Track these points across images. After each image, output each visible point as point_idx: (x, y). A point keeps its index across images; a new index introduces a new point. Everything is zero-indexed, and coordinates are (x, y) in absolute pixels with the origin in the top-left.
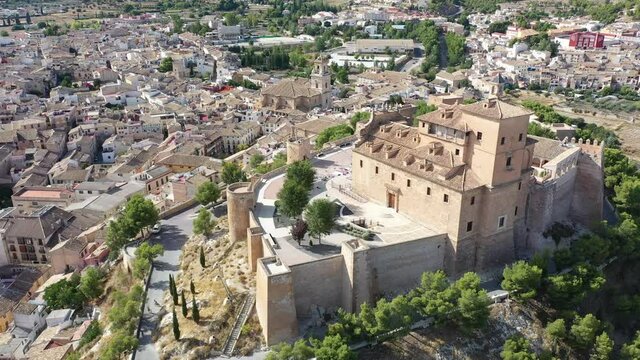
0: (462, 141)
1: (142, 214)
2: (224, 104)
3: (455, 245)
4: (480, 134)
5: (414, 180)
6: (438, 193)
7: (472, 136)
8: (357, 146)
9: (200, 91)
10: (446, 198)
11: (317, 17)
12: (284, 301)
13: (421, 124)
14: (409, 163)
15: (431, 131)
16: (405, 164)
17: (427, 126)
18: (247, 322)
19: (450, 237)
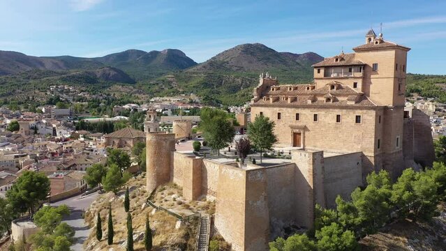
0: (360, 74)
1: (38, 184)
2: (71, 147)
3: (372, 160)
4: (375, 65)
5: (321, 113)
6: (348, 118)
7: (367, 69)
8: (255, 101)
9: (46, 143)
10: (358, 119)
11: (126, 106)
12: (259, 203)
13: (316, 71)
14: (313, 101)
15: (327, 75)
16: (309, 102)
17: (322, 71)
18: (210, 239)
19: (366, 154)
